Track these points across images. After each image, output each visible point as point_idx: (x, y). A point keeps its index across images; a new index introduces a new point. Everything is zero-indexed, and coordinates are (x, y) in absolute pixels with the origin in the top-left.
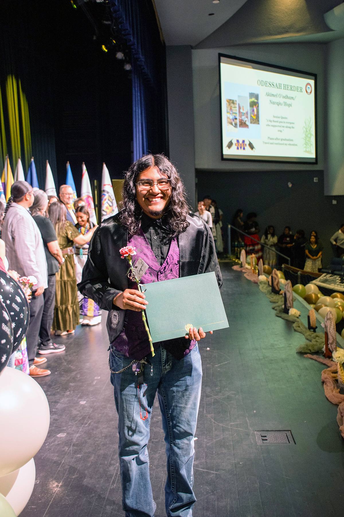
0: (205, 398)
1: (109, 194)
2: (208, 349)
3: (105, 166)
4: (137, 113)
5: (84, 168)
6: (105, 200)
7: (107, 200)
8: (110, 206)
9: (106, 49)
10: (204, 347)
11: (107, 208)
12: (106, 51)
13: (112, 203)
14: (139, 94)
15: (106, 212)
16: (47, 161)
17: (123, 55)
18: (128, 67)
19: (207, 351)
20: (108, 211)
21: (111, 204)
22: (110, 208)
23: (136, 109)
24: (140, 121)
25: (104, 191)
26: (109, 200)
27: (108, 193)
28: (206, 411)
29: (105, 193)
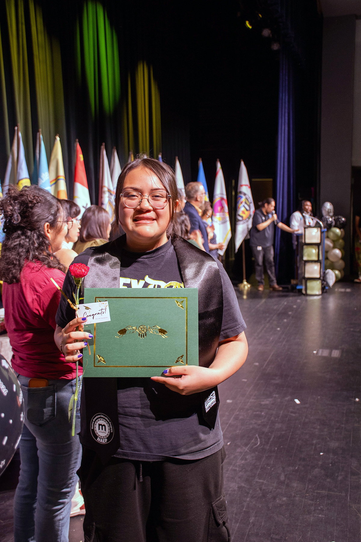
0: (349, 476)
1: (247, 197)
2: (357, 400)
3: (242, 163)
4: (284, 101)
5: (219, 165)
6: (242, 203)
7: (243, 204)
8: (247, 210)
9: (250, 25)
10: (352, 397)
11: (243, 212)
12: (250, 27)
13: (249, 206)
14: (287, 78)
15: (242, 217)
16: (177, 158)
17: (270, 32)
18: (275, 47)
19: (355, 402)
20: (244, 216)
21: (248, 208)
22: (246, 213)
23: (282, 95)
24: (286, 111)
25: (240, 192)
26: (246, 203)
27: (245, 194)
28: (350, 499)
29: (242, 195)
